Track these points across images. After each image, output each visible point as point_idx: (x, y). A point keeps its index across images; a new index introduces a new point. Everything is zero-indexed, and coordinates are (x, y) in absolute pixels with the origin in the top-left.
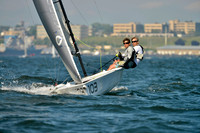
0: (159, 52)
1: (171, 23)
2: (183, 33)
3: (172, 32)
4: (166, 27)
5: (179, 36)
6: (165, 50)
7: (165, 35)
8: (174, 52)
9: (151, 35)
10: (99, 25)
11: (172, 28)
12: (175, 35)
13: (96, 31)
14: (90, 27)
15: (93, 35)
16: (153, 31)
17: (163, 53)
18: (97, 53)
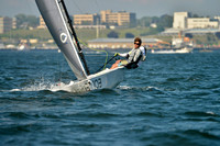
0: (90, 46)
1: (103, 13)
2: (116, 24)
3: (104, 24)
4: (97, 18)
5: (112, 27)
6: (96, 43)
7: (97, 27)
8: (106, 46)
9: (81, 27)
10: (24, 16)
11: (104, 19)
12: (108, 27)
13: (21, 23)
14: (14, 19)
15: (18, 28)
16: (83, 23)
17: (95, 46)
18: (22, 47)
